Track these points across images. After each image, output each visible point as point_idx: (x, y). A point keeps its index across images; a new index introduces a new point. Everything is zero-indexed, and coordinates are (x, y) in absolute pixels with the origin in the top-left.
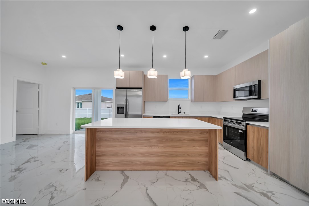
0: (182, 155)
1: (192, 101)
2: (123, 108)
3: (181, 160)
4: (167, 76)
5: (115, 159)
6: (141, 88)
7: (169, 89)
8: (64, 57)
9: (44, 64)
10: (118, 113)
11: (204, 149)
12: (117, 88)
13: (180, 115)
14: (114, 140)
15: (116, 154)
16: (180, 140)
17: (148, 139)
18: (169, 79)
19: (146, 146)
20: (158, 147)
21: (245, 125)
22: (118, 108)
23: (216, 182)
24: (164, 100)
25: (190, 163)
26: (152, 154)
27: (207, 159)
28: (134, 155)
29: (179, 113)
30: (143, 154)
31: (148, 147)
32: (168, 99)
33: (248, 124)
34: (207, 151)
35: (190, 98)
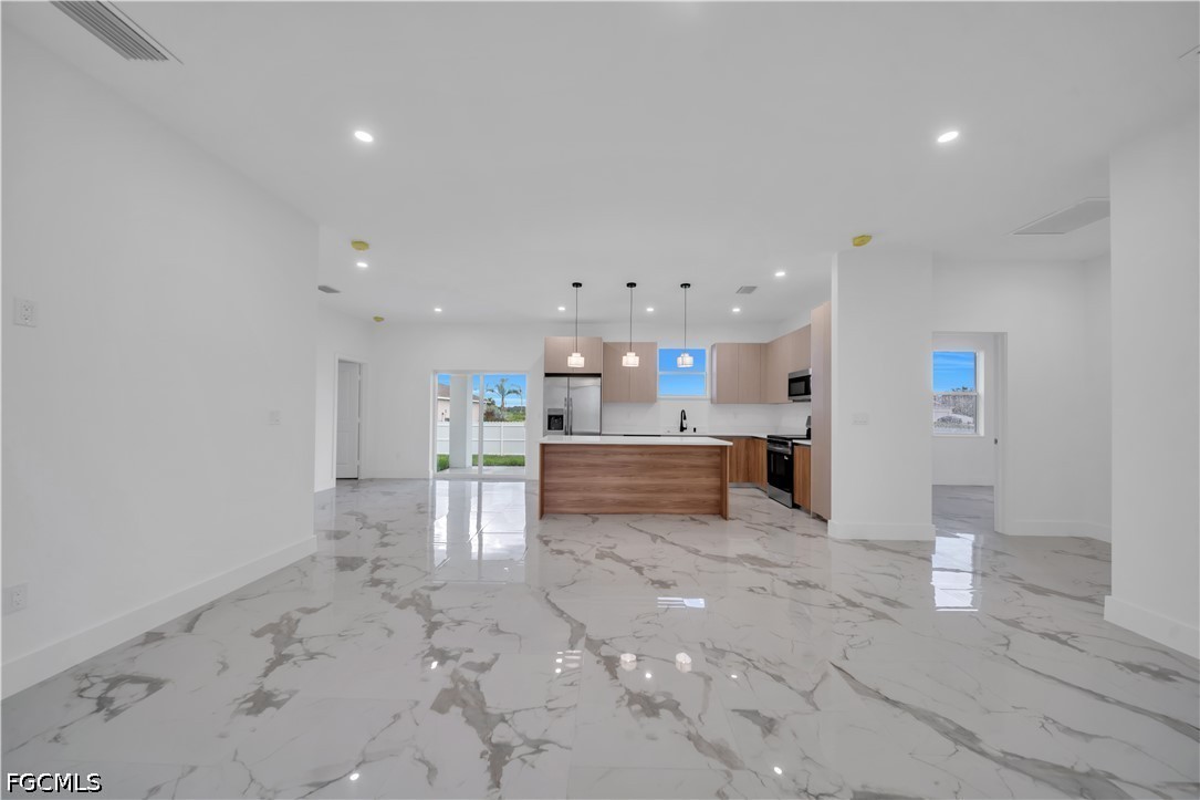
0: (678, 490)
1: (712, 400)
2: (562, 417)
3: (678, 497)
4: (654, 345)
5: (574, 496)
6: (599, 375)
7: (659, 373)
8: (438, 310)
9: (378, 319)
10: (549, 428)
11: (713, 481)
12: (547, 375)
13: (685, 432)
14: (572, 466)
15: (575, 489)
16: (675, 467)
17: (625, 465)
18: (660, 350)
21: (790, 445)
22: (550, 417)
23: (725, 522)
24: (648, 398)
25: (692, 502)
26: (632, 489)
27: (717, 497)
28: (604, 489)
29: (682, 429)
30: (618, 489)
32: (658, 396)
33: (797, 444)
34: (719, 483)
35: (708, 396)
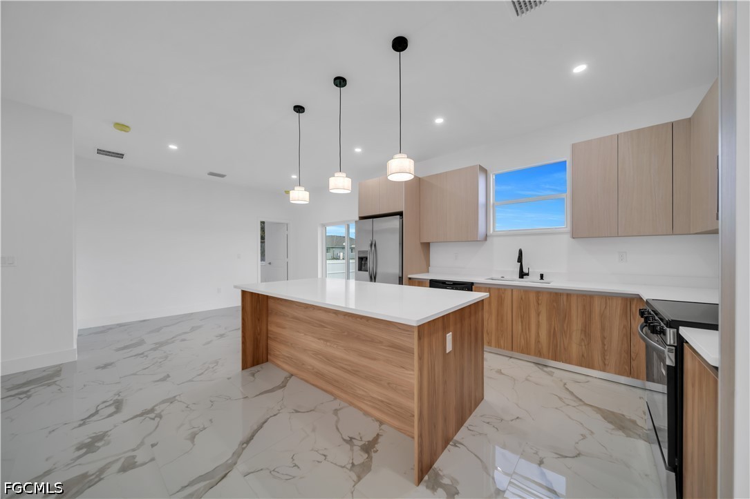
2: (367, 258)
4: (475, 169)
6: (399, 214)
9: (287, 192)
10: (360, 269)
12: (360, 218)
19: (319, 339)
20: (335, 346)
21: (672, 340)
22: (360, 259)
25: (393, 407)
29: (522, 275)
31: (322, 341)
35: (569, 227)
